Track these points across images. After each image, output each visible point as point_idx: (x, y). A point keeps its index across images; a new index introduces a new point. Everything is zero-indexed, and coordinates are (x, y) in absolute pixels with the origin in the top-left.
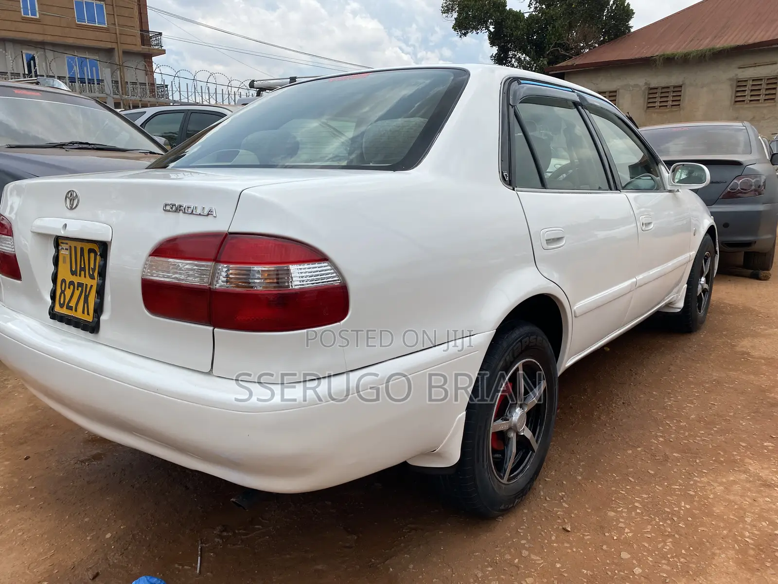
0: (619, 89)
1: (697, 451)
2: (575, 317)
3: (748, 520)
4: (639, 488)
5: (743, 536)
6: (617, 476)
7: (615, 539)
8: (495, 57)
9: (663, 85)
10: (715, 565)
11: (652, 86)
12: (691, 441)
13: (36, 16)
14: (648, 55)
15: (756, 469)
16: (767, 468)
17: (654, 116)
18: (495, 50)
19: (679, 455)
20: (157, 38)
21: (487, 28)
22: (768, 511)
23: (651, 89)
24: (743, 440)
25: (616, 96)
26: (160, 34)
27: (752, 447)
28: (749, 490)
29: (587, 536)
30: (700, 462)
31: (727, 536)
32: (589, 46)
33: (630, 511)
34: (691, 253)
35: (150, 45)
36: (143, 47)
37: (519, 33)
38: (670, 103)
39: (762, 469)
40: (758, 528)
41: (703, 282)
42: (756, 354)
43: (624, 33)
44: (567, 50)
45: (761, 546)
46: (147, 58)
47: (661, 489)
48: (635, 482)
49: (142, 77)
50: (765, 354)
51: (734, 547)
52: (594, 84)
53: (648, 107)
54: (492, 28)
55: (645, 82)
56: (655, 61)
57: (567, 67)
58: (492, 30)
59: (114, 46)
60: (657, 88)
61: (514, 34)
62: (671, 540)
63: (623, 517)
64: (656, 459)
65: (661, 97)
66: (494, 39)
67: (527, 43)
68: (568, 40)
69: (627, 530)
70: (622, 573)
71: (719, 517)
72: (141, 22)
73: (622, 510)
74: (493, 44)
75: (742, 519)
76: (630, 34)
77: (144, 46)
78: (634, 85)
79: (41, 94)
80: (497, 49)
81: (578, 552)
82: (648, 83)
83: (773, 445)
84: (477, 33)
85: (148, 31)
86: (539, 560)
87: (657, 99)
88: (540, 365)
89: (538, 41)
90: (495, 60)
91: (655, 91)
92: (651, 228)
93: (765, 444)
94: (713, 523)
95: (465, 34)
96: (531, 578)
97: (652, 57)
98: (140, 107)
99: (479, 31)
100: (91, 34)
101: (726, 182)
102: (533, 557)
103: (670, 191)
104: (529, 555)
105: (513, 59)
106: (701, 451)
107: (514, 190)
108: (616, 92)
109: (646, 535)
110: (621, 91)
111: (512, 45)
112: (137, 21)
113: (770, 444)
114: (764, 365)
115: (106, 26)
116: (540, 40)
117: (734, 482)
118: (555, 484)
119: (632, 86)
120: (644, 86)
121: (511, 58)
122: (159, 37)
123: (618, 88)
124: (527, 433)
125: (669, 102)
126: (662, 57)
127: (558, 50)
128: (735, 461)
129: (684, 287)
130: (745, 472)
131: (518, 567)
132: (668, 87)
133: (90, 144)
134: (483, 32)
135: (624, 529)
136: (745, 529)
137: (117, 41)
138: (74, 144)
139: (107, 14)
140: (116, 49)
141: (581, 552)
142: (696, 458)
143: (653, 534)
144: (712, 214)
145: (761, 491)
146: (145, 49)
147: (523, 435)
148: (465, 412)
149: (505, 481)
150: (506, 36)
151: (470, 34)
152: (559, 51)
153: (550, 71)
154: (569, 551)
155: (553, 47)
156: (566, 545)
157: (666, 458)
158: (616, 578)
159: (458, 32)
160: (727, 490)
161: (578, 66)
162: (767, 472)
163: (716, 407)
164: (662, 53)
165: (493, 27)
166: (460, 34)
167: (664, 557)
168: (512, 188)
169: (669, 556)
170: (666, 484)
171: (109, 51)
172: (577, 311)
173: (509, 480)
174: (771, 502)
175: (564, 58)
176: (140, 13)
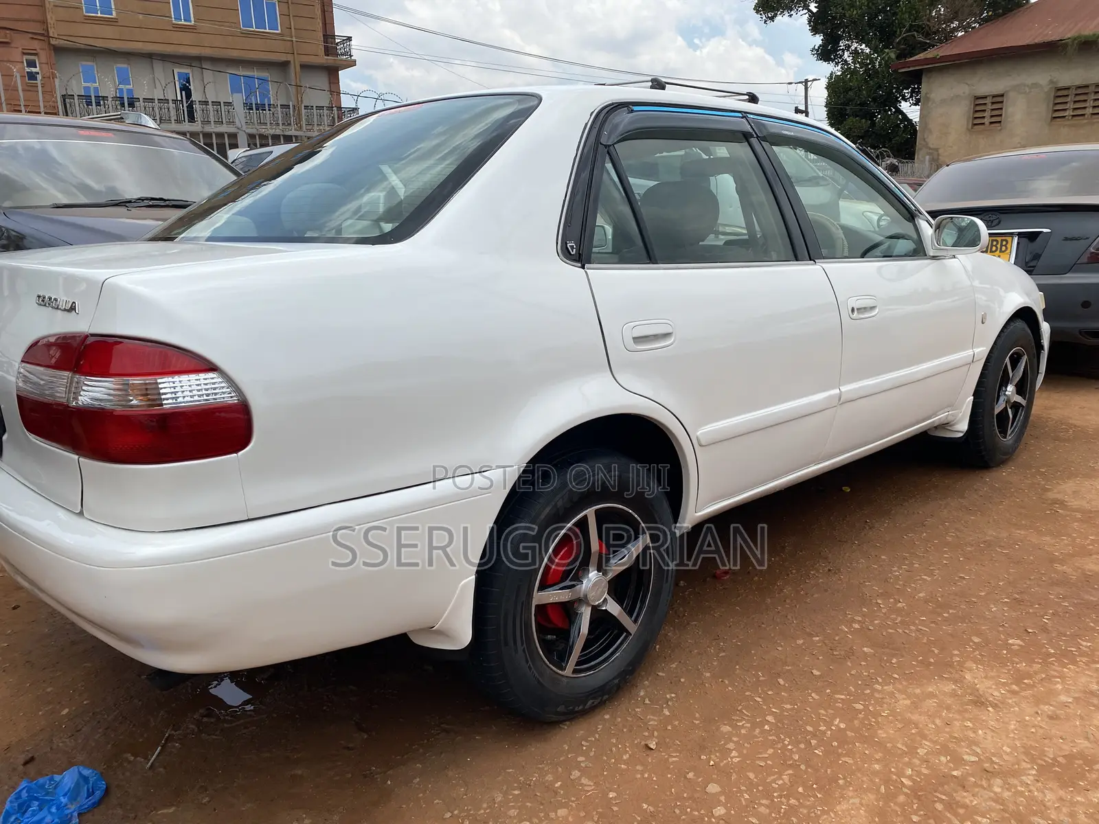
0: (1007, 92)
1: (903, 646)
2: (701, 445)
3: (921, 752)
4: (786, 695)
5: (901, 774)
6: (763, 676)
7: (711, 764)
8: (817, 50)
9: (1078, 83)
10: (835, 813)
11: (1061, 85)
12: (900, 631)
13: (191, 21)
14: (1055, 37)
15: (975, 678)
16: (992, 678)
17: (1065, 131)
18: (818, 40)
19: (872, 651)
20: (345, 45)
21: (806, 7)
22: (958, 741)
23: (1058, 90)
24: (979, 634)
25: (1002, 102)
26: (349, 39)
27: (987, 645)
28: (948, 708)
29: (675, 757)
30: (898, 662)
31: (876, 773)
32: (965, 29)
33: (754, 725)
34: (977, 350)
35: (337, 55)
36: (326, 57)
37: (855, 12)
38: (1090, 110)
39: (986, 677)
40: (930, 764)
41: (1010, 393)
42: (1075, 503)
43: (1019, 5)
44: (927, 35)
45: (921, 790)
46: (332, 73)
47: (817, 697)
48: (784, 685)
49: (323, 99)
50: (1089, 505)
51: (878, 790)
52: (968, 85)
53: (1055, 118)
54: (813, 7)
55: (1050, 78)
56: (1066, 45)
57: (927, 61)
58: (815, 10)
59: (289, 58)
60: (1068, 89)
61: (847, 15)
62: (790, 772)
63: (738, 735)
64: (833, 655)
65: (1075, 102)
66: (817, 24)
67: (868, 28)
68: (929, 21)
69: (734, 753)
70: (697, 813)
71: (881, 745)
72: (325, 24)
73: (743, 725)
74: (815, 30)
75: (912, 751)
76: (1028, 6)
77: (328, 56)
78: (1032, 84)
79: (114, 134)
80: (822, 37)
81: (650, 778)
82: (1055, 80)
83: (1021, 643)
84: (791, 16)
85: (333, 36)
86: (590, 785)
87: (1068, 105)
88: (634, 514)
89: (884, 23)
90: (818, 55)
91: (1065, 93)
92: (873, 314)
93: (1010, 642)
94: (867, 752)
95: (772, 19)
96: (566, 810)
97: (1061, 40)
98: (270, 144)
99: (792, 12)
100: (258, 43)
101: (1087, 238)
102: (584, 781)
103: (934, 258)
104: (580, 778)
105: (846, 53)
106: (907, 646)
107: (583, 267)
108: (1002, 95)
109: (758, 762)
110: (1012, 94)
111: (844, 31)
112: (319, 23)
113: (1018, 642)
114: (1077, 522)
115: (278, 32)
116: (886, 21)
117: (932, 695)
118: (669, 681)
119: (1028, 86)
120: (1049, 85)
121: (843, 50)
122: (348, 43)
123: (1008, 89)
124: (613, 608)
125: (1087, 109)
126: (1076, 41)
127: (913, 36)
128: (950, 665)
129: (968, 399)
130: (955, 682)
131: (556, 793)
132: (1087, 86)
133: (165, 200)
134: (799, 14)
135: (731, 751)
136: (909, 764)
137: (293, 51)
138: (143, 200)
139: (280, 15)
140: (292, 62)
141: (655, 779)
142: (894, 656)
143: (769, 762)
144: (1041, 288)
145: (966, 711)
146: (330, 60)
147: (606, 610)
148: (474, 577)
149: (568, 672)
150: (834, 18)
151: (779, 18)
152: (915, 37)
153: (899, 69)
154: (639, 776)
155: (907, 31)
156: (639, 768)
157: (850, 653)
158: (684, 820)
159: (761, 14)
160: (915, 706)
161: (943, 59)
162: (989, 683)
163: (965, 582)
164: (1076, 35)
165: (816, 5)
166: (764, 18)
167: (768, 794)
168: (580, 265)
169: (775, 794)
170: (828, 691)
171: (284, 65)
172: (700, 437)
173: (575, 671)
174: (971, 729)
175: (924, 47)
176: (324, 11)
